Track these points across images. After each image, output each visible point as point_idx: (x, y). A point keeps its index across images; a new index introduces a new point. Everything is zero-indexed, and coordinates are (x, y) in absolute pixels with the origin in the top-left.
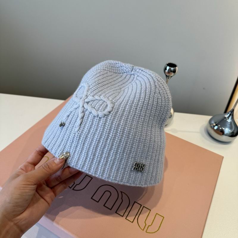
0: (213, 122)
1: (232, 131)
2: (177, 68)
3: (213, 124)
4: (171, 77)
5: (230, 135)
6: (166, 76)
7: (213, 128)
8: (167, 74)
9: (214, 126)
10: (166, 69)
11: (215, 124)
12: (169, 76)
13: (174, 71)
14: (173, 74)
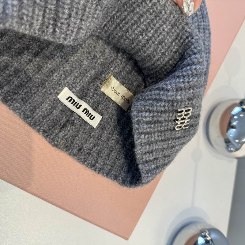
0: (214, 236)
3: (209, 235)
7: (201, 234)
9: (205, 237)
11: (209, 238)
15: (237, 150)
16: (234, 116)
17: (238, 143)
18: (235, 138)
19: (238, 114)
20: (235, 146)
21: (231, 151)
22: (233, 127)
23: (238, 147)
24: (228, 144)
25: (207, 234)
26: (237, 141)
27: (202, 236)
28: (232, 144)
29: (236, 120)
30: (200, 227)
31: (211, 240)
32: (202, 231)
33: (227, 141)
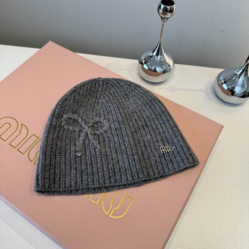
0: (222, 78)
1: (243, 91)
2: (174, 6)
4: (168, 19)
5: (241, 96)
6: (162, 18)
7: (220, 86)
8: (162, 16)
10: (160, 7)
11: (223, 81)
12: (165, 18)
13: (171, 11)
14: (169, 15)
15: (169, 66)
16: (149, 69)
18: (162, 68)
19: (148, 66)
20: (167, 67)
21: (170, 69)
22: (155, 69)
23: (168, 65)
24: (166, 71)
26: (164, 66)
27: (222, 85)
28: (166, 69)
29: (151, 67)
30: (217, 86)
31: (224, 80)
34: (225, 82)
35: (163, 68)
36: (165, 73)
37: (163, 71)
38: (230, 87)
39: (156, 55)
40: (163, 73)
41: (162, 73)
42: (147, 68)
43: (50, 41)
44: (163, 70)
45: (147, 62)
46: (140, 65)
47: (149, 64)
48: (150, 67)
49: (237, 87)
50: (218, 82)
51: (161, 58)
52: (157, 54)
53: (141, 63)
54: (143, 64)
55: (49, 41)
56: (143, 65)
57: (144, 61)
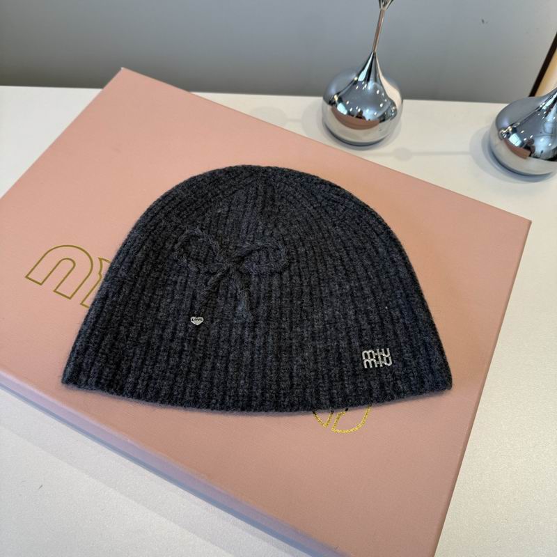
0: (506, 123)
3: (505, 129)
7: (505, 139)
9: (508, 133)
11: (510, 129)
15: (393, 104)
16: (349, 113)
17: (384, 104)
18: (379, 109)
19: (347, 107)
20: (389, 107)
21: (396, 110)
22: (361, 112)
23: (390, 103)
24: (386, 117)
25: (505, 132)
26: (381, 105)
27: (508, 137)
28: (387, 111)
29: (354, 109)
30: (496, 141)
31: (511, 125)
32: (501, 138)
33: (382, 119)
34: (514, 131)
35: (381, 109)
36: (384, 120)
37: (380, 117)
38: (525, 139)
39: (365, 80)
40: (381, 122)
41: (378, 120)
42: (345, 112)
43: (122, 68)
44: (380, 114)
45: (344, 99)
46: (329, 107)
47: (348, 103)
48: (351, 110)
49: (542, 140)
50: (499, 130)
51: (375, 88)
52: (367, 79)
53: (332, 103)
54: (335, 103)
55: (120, 69)
56: (336, 106)
57: (336, 98)
